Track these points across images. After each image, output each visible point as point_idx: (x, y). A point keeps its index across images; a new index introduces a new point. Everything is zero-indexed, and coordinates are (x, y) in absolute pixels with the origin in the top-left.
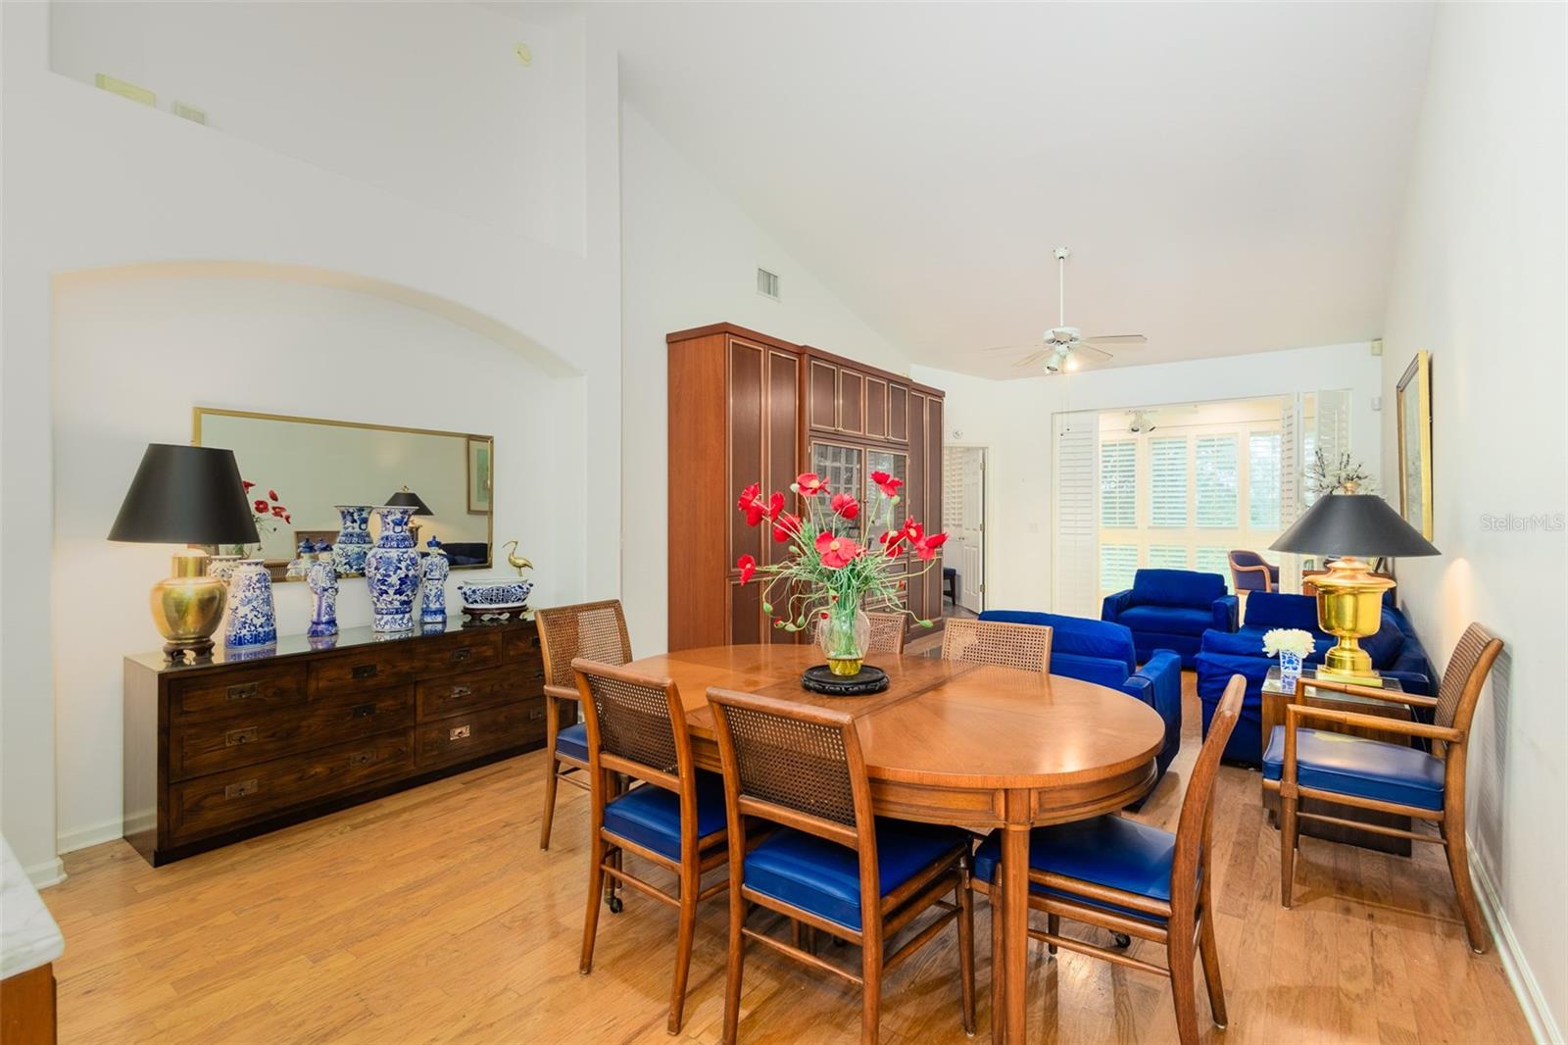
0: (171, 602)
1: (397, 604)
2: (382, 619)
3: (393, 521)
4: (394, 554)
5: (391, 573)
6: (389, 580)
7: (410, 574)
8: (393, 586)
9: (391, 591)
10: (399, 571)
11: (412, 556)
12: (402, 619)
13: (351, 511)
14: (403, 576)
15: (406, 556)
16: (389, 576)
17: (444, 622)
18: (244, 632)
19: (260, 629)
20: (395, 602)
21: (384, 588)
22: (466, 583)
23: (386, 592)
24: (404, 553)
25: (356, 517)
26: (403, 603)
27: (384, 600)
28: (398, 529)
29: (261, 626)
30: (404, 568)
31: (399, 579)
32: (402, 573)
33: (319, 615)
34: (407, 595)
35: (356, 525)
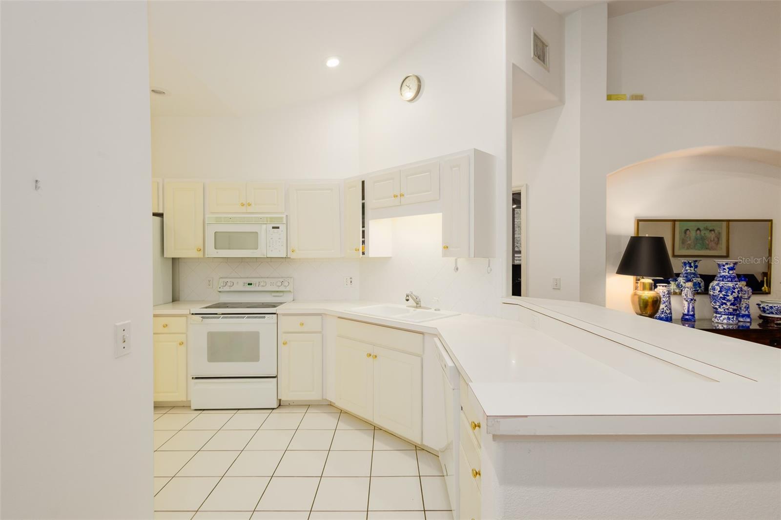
0: (642, 301)
1: (731, 310)
2: (721, 316)
3: (728, 268)
4: (731, 284)
5: (729, 294)
6: (728, 298)
7: (740, 295)
8: (730, 301)
9: (728, 304)
11: (740, 286)
12: (733, 318)
13: (690, 262)
15: (737, 286)
16: (728, 296)
17: (750, 322)
18: (663, 315)
19: (668, 315)
20: (730, 309)
21: (724, 301)
22: (762, 302)
23: (725, 304)
25: (692, 265)
26: (734, 310)
27: (723, 307)
28: (731, 272)
31: (734, 298)
32: (735, 295)
33: (688, 311)
34: (737, 306)
35: (692, 269)
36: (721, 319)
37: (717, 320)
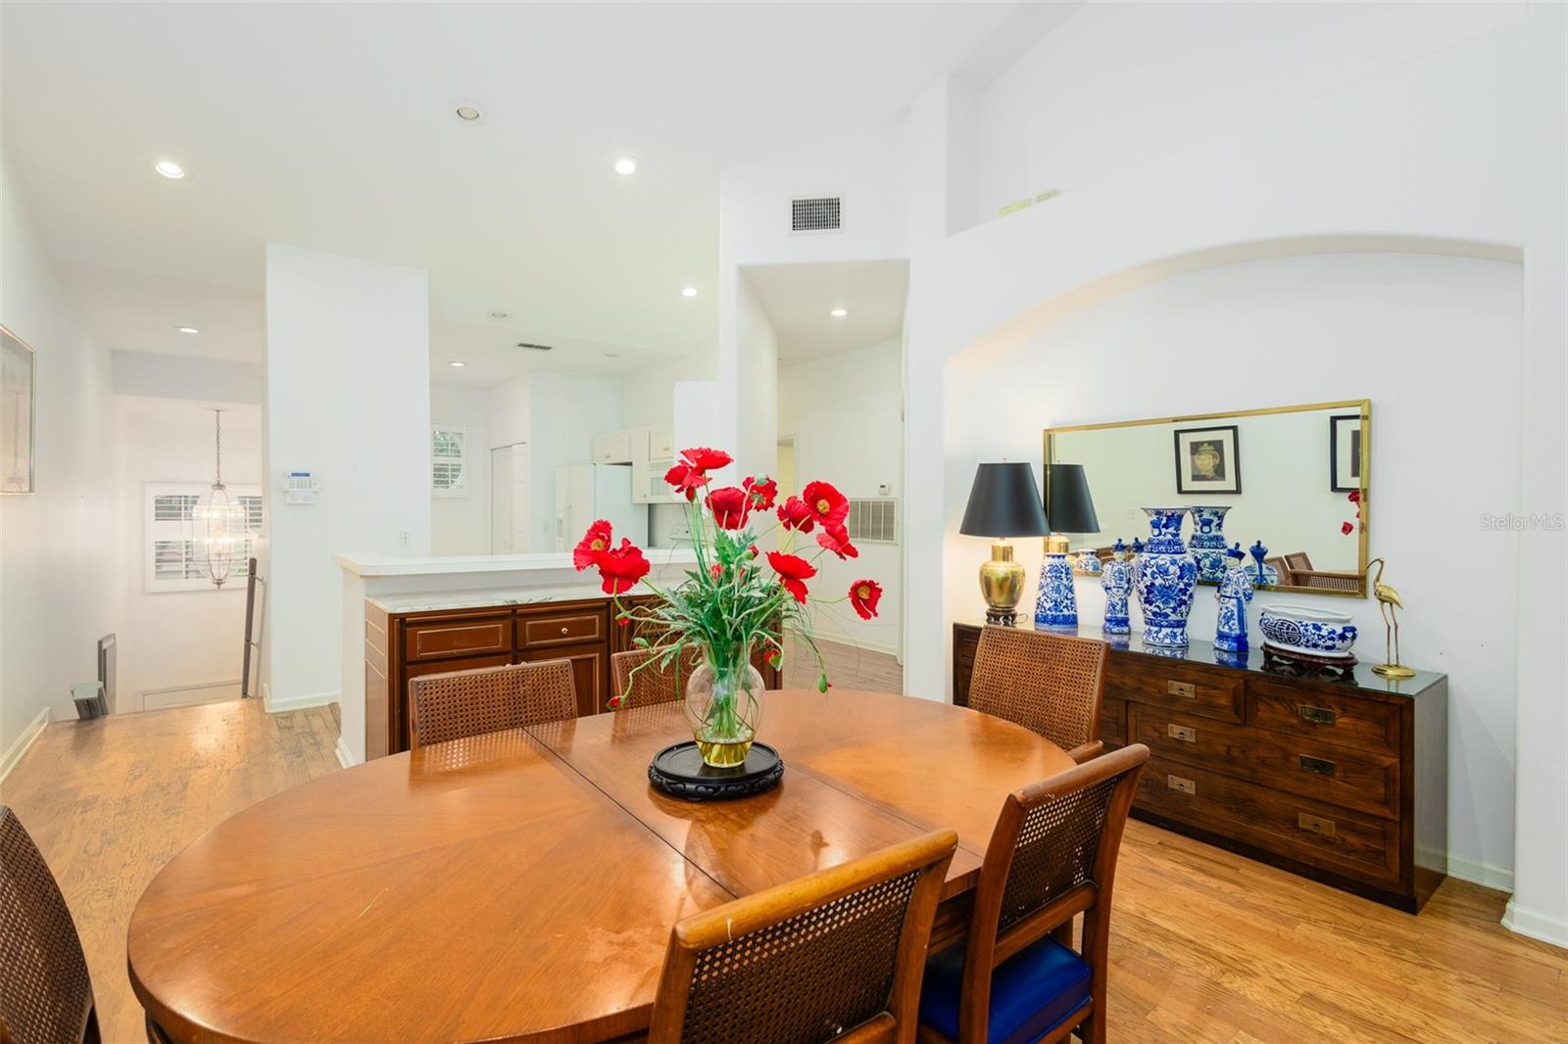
10: (1145, 578)
12: (1158, 632)
14: (1148, 583)
15: (1152, 562)
19: (1048, 612)
24: (1152, 558)
29: (1049, 609)
30: (1149, 576)
32: (1148, 581)
36: (1161, 635)
37: (1151, 640)
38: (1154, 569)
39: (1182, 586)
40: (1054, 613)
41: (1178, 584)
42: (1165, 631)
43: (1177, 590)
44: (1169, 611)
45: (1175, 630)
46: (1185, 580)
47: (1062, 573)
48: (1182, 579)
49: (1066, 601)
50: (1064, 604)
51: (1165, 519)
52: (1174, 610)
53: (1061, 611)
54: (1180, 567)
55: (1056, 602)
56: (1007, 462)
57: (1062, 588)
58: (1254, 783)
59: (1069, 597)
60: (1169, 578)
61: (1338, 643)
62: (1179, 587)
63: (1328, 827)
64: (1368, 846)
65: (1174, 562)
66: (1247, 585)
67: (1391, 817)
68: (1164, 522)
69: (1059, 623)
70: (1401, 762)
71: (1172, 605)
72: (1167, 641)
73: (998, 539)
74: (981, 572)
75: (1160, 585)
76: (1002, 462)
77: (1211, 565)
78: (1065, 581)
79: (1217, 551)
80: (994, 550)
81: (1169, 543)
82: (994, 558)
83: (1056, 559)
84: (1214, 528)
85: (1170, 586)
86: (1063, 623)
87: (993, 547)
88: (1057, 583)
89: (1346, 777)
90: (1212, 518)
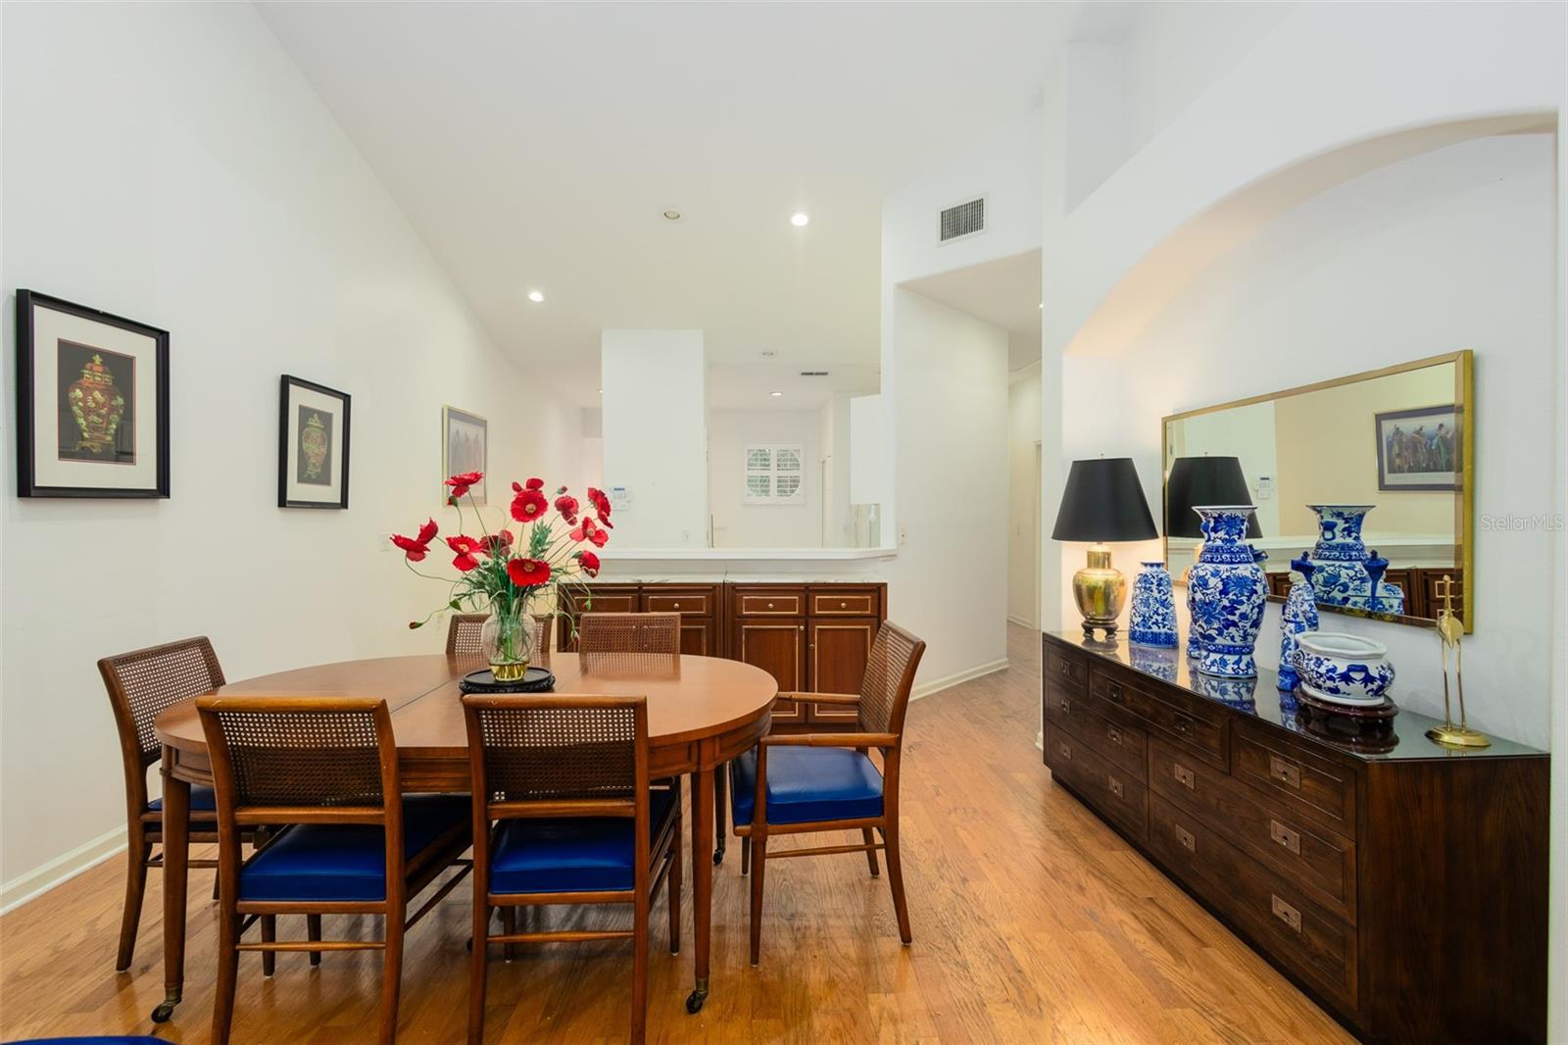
29: (1137, 625)
38: (1194, 580)
39: (1226, 602)
40: (1141, 629)
41: (1220, 601)
42: (1214, 656)
43: (1219, 609)
44: (1214, 633)
45: (1226, 657)
46: (1231, 596)
47: (1152, 583)
48: (1227, 594)
49: (1156, 616)
50: (1153, 620)
51: (1212, 521)
52: (1220, 634)
53: (1150, 628)
54: (1222, 580)
55: (1144, 616)
56: (1105, 457)
57: (1151, 601)
58: (1238, 849)
59: (1160, 611)
60: (1209, 592)
61: (1342, 685)
62: (1222, 604)
63: (1294, 920)
64: (1330, 954)
65: (1215, 574)
66: (1306, 607)
67: (1349, 919)
68: (1212, 524)
69: (1147, 642)
70: (1357, 847)
71: (1216, 626)
72: (1214, 669)
73: (1095, 543)
74: (1074, 580)
75: (1200, 600)
76: (1099, 458)
77: (1325, 581)
78: (1155, 593)
79: (1337, 563)
80: (1090, 555)
81: (1217, 551)
82: (1089, 566)
83: (1149, 567)
84: (1338, 534)
85: (1211, 603)
86: (1152, 642)
87: (1088, 552)
88: (1146, 595)
89: (1310, 857)
90: (1334, 520)
